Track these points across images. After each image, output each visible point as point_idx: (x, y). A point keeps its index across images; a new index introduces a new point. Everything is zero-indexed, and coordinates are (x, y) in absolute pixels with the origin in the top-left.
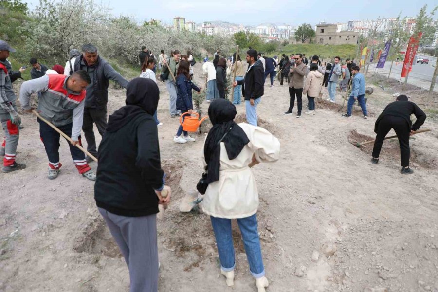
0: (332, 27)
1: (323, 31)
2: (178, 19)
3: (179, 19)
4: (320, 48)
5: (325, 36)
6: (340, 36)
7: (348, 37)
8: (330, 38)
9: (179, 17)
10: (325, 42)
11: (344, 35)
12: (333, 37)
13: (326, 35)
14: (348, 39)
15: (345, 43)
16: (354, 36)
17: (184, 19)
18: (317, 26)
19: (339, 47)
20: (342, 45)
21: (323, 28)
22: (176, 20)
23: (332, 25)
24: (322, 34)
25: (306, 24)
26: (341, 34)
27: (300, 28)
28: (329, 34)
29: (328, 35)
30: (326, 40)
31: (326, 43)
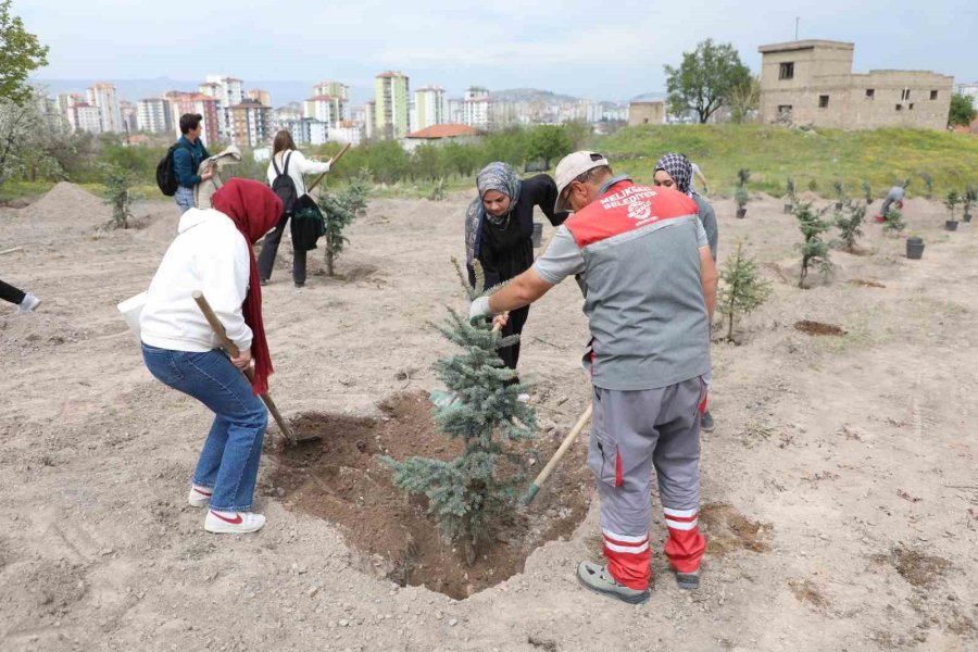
0: (828, 54)
1: (788, 70)
2: (387, 78)
3: (389, 78)
4: (773, 142)
5: (799, 93)
6: (870, 92)
7: (906, 94)
8: (824, 100)
9: (391, 73)
10: (799, 118)
11: (886, 87)
12: (833, 98)
13: (803, 90)
14: (905, 103)
15: (892, 121)
16: (934, 94)
17: (407, 79)
18: (765, 53)
19: (864, 139)
20: (880, 131)
21: (787, 58)
22: (381, 81)
23: (828, 45)
24: (785, 84)
25: (715, 44)
26: (873, 83)
27: (690, 60)
28: (819, 84)
29: (813, 90)
30: (806, 112)
31: (804, 123)
